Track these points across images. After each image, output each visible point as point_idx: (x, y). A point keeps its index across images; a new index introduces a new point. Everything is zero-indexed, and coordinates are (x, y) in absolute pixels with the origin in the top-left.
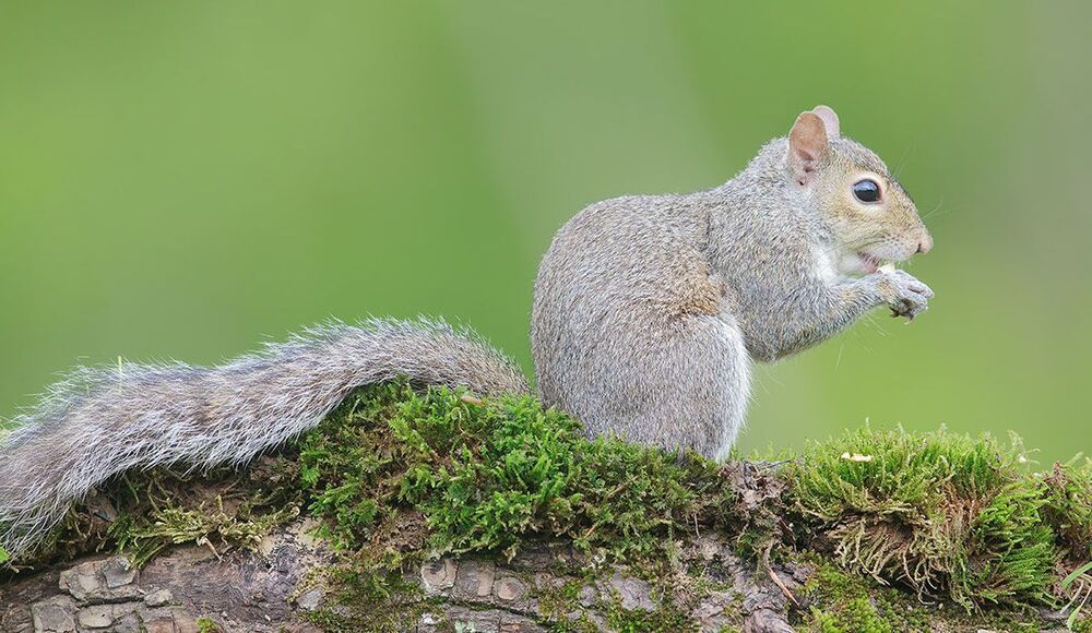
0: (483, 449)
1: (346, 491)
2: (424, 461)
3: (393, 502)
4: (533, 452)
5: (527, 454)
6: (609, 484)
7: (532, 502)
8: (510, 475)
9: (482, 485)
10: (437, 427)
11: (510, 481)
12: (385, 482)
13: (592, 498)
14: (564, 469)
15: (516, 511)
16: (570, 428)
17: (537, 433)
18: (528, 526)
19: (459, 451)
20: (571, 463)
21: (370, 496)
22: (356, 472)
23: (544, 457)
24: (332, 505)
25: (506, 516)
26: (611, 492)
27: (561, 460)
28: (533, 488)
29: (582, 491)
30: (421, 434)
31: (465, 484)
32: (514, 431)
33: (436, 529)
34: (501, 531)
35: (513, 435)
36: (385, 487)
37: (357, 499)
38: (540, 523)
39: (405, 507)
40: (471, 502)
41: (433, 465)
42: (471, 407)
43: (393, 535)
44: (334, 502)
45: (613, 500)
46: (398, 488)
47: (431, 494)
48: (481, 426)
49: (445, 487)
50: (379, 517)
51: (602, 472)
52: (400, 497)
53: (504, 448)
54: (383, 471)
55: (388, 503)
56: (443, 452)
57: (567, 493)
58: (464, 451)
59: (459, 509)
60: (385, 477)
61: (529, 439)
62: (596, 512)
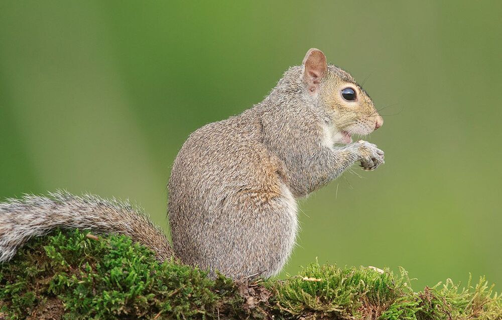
0: (99, 266)
1: (18, 286)
2: (64, 271)
3: (45, 294)
4: (127, 268)
5: (124, 270)
6: (170, 289)
7: (125, 298)
8: (113, 282)
9: (97, 285)
10: (72, 252)
11: (112, 284)
12: (40, 282)
13: (159, 297)
14: (144, 279)
15: (116, 302)
16: (148, 255)
17: (129, 257)
18: (122, 311)
19: (84, 266)
20: (148, 276)
21: (32, 289)
22: (24, 275)
23: (133, 272)
24: (9, 294)
25: (110, 305)
26: (170, 294)
27: (142, 274)
28: (126, 289)
29: (154, 292)
30: (62, 255)
31: (86, 285)
32: (116, 256)
33: (69, 310)
34: (106, 313)
35: (115, 258)
36: (40, 285)
37: (24, 291)
38: (129, 310)
39: (52, 297)
40: (90, 296)
41: (68, 273)
42: (92, 240)
43: (44, 312)
44: (10, 292)
45: (172, 298)
46: (48, 286)
47: (67, 290)
48: (97, 252)
49: (75, 286)
50: (36, 301)
51: (166, 281)
52: (49, 291)
53: (110, 265)
54: (39, 276)
55: (42, 294)
56: (75, 266)
57: (145, 293)
58: (87, 266)
59: (82, 299)
60: (40, 279)
61: (124, 261)
62: (161, 304)
